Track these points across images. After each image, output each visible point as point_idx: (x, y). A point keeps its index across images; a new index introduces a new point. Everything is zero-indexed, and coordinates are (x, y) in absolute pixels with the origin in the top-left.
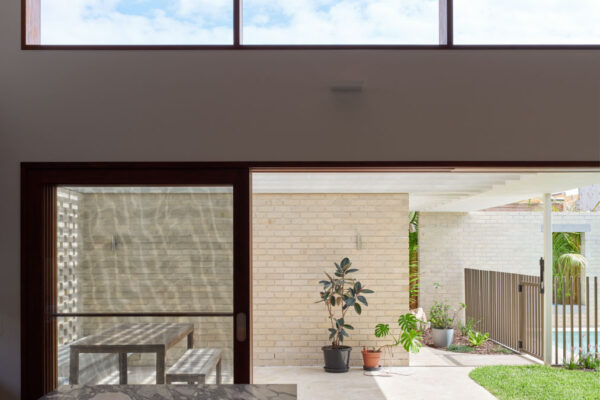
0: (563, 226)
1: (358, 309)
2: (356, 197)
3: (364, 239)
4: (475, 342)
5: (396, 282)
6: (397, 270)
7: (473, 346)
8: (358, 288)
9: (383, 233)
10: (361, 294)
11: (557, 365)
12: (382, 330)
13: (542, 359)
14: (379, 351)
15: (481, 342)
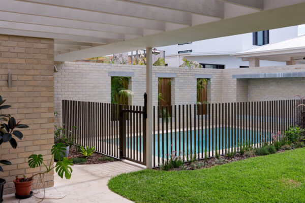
0: (120, 73)
1: (14, 144)
2: (6, 39)
3: (15, 78)
4: (86, 154)
5: (44, 115)
6: (43, 105)
7: (85, 157)
8: (12, 124)
9: (32, 72)
10: (16, 129)
11: (154, 168)
12: (35, 160)
13: (145, 165)
14: (31, 179)
15: (90, 154)
